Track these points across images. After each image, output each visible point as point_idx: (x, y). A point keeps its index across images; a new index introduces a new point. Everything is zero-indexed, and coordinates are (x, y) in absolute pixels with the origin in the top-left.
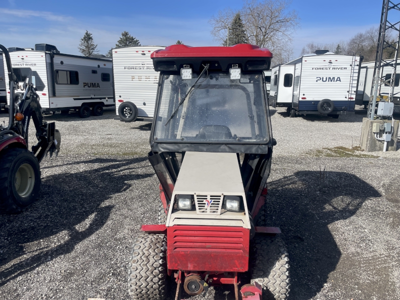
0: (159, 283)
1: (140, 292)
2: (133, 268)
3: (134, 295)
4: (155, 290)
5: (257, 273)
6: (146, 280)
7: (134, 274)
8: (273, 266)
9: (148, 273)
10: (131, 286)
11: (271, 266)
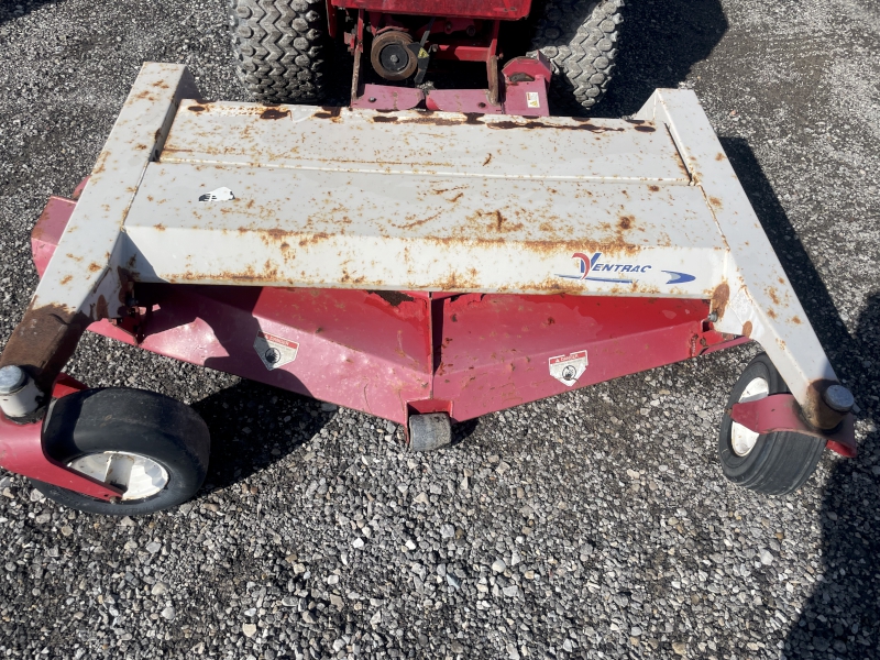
0: (310, 53)
1: (267, 74)
2: (241, 12)
3: (252, 82)
4: (301, 70)
5: (543, 36)
6: (276, 42)
7: (244, 25)
8: (585, 16)
9: (281, 25)
10: (241, 58)
11: (578, 17)
